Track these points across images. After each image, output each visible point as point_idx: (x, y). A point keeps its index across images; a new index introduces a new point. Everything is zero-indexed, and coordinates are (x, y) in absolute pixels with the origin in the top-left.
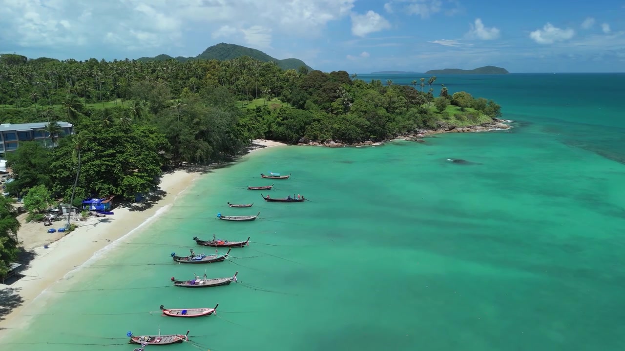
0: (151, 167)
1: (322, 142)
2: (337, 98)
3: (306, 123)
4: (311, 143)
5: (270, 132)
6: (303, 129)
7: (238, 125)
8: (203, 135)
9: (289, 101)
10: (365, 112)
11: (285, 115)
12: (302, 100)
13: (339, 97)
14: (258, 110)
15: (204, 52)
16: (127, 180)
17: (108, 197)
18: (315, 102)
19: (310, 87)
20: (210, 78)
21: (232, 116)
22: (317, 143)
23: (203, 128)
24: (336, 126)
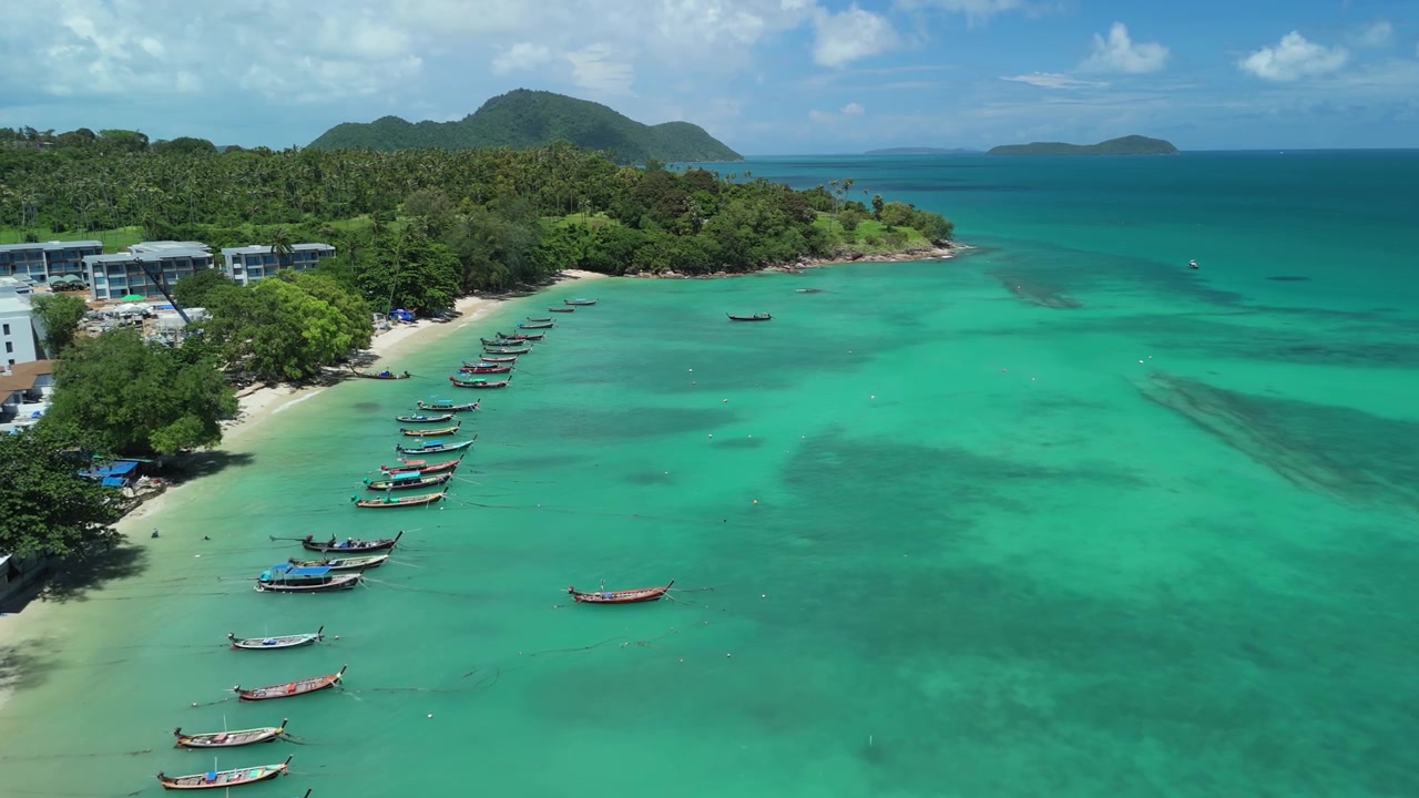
0: (450, 282)
1: (657, 273)
2: (684, 212)
3: (635, 247)
4: (641, 274)
5: (586, 259)
6: (630, 254)
7: (541, 247)
8: (498, 255)
9: (619, 216)
10: (719, 231)
11: (605, 236)
12: (635, 214)
13: (687, 210)
14: (572, 229)
15: (480, 109)
16: (430, 292)
17: (412, 308)
18: (654, 218)
19: (648, 196)
20: (502, 182)
21: (533, 235)
22: (649, 274)
23: (498, 246)
24: (675, 251)
